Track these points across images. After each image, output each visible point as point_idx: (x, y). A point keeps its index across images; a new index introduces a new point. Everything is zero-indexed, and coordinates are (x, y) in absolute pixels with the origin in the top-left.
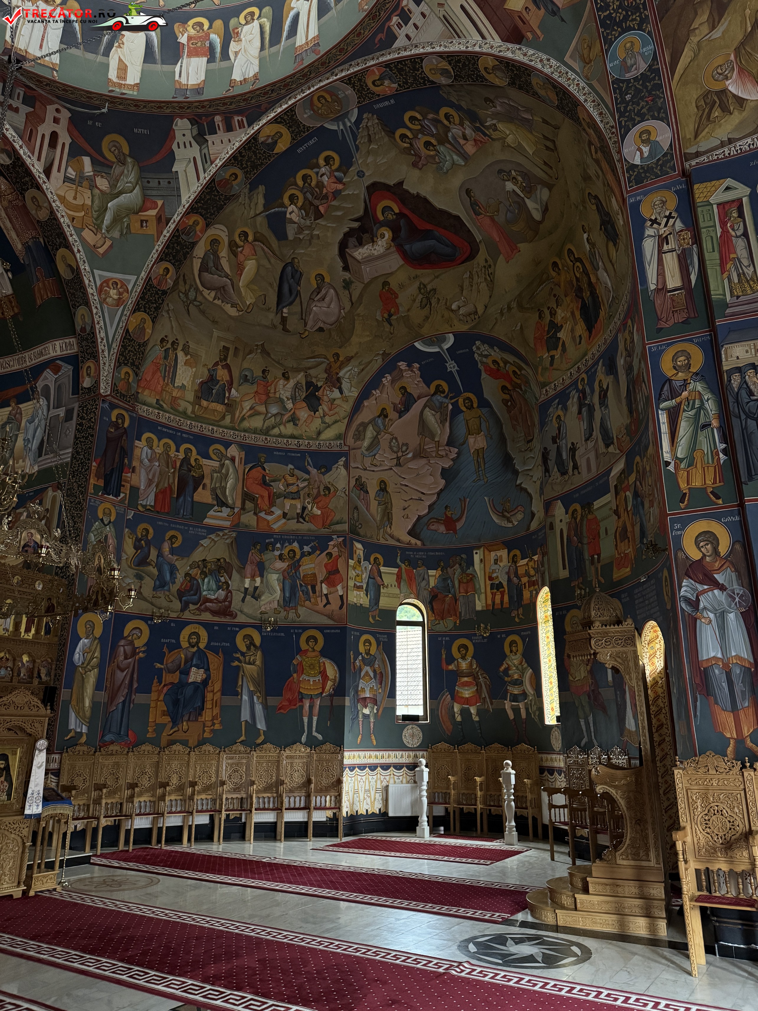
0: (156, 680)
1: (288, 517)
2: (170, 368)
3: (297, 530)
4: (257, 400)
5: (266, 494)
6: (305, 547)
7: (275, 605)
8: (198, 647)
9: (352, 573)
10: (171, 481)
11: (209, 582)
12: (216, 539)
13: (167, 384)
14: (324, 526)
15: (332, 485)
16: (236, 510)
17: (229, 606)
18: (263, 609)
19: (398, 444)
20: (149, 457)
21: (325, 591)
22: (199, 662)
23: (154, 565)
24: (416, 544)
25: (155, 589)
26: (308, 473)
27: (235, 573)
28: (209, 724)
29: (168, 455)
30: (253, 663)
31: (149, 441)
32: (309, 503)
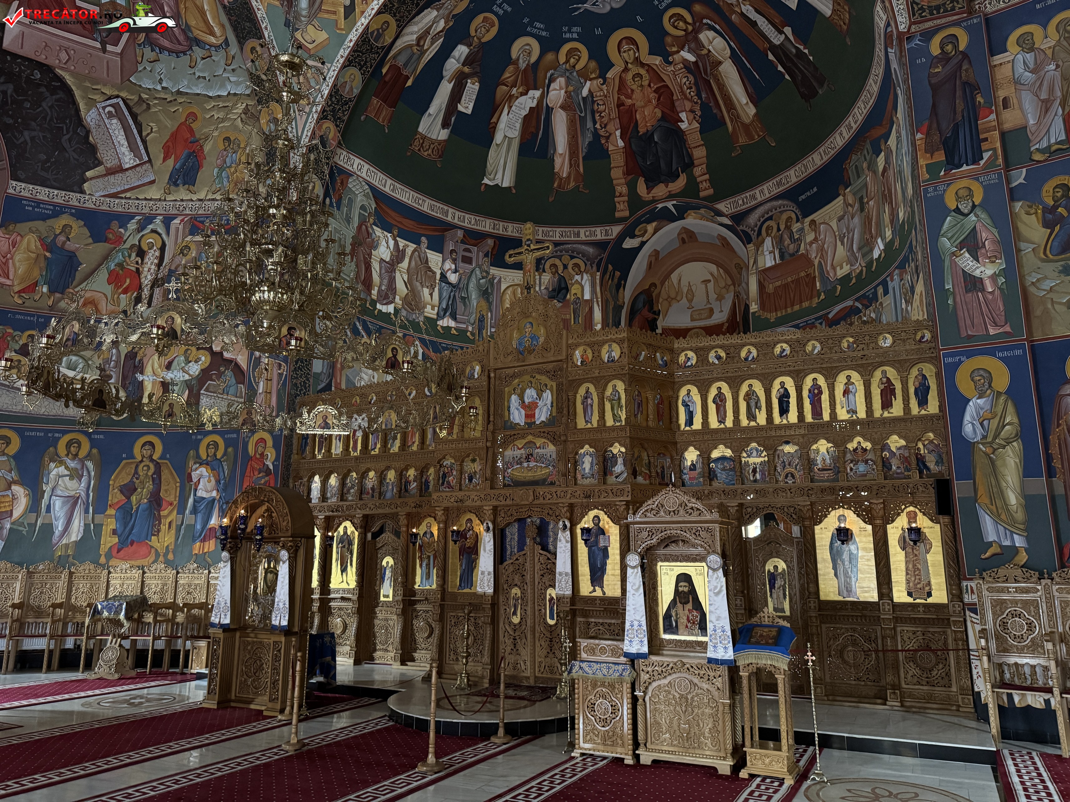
20: (1032, 66)
31: (1025, 41)
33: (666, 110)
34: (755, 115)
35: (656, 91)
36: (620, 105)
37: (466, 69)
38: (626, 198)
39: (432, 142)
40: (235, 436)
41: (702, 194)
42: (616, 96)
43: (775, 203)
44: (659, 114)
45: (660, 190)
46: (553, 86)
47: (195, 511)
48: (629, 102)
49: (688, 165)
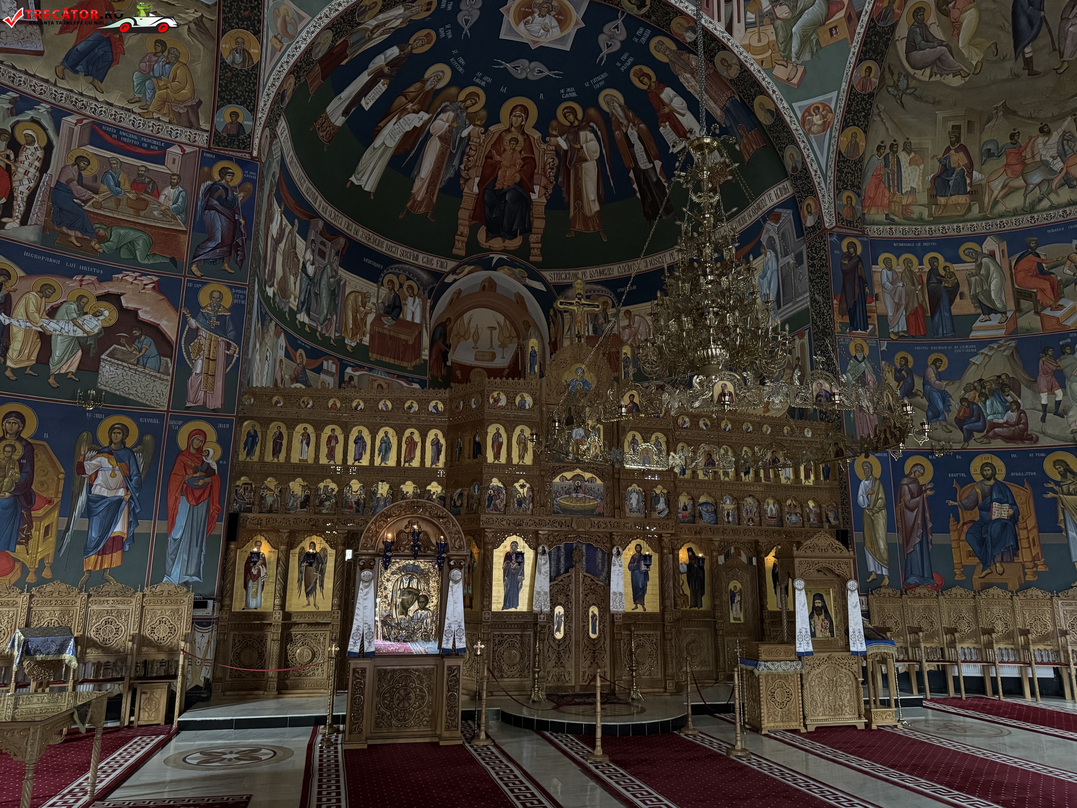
0: (952, 519)
2: (893, 175)
4: (1010, 174)
5: (1047, 286)
10: (920, 299)
11: (992, 404)
12: (990, 354)
13: (894, 194)
17: (1026, 429)
18: (1074, 427)
23: (922, 394)
27: (1024, 389)
28: (1030, 565)
29: (912, 272)
30: (1075, 494)
31: (887, 262)
33: (524, 178)
34: (597, 212)
35: (523, 159)
36: (489, 157)
37: (386, 70)
38: (466, 239)
39: (331, 124)
40: (156, 421)
41: (532, 258)
42: (489, 148)
43: (595, 287)
44: (518, 179)
45: (497, 243)
46: (442, 116)
47: (88, 512)
48: (498, 158)
49: (527, 230)
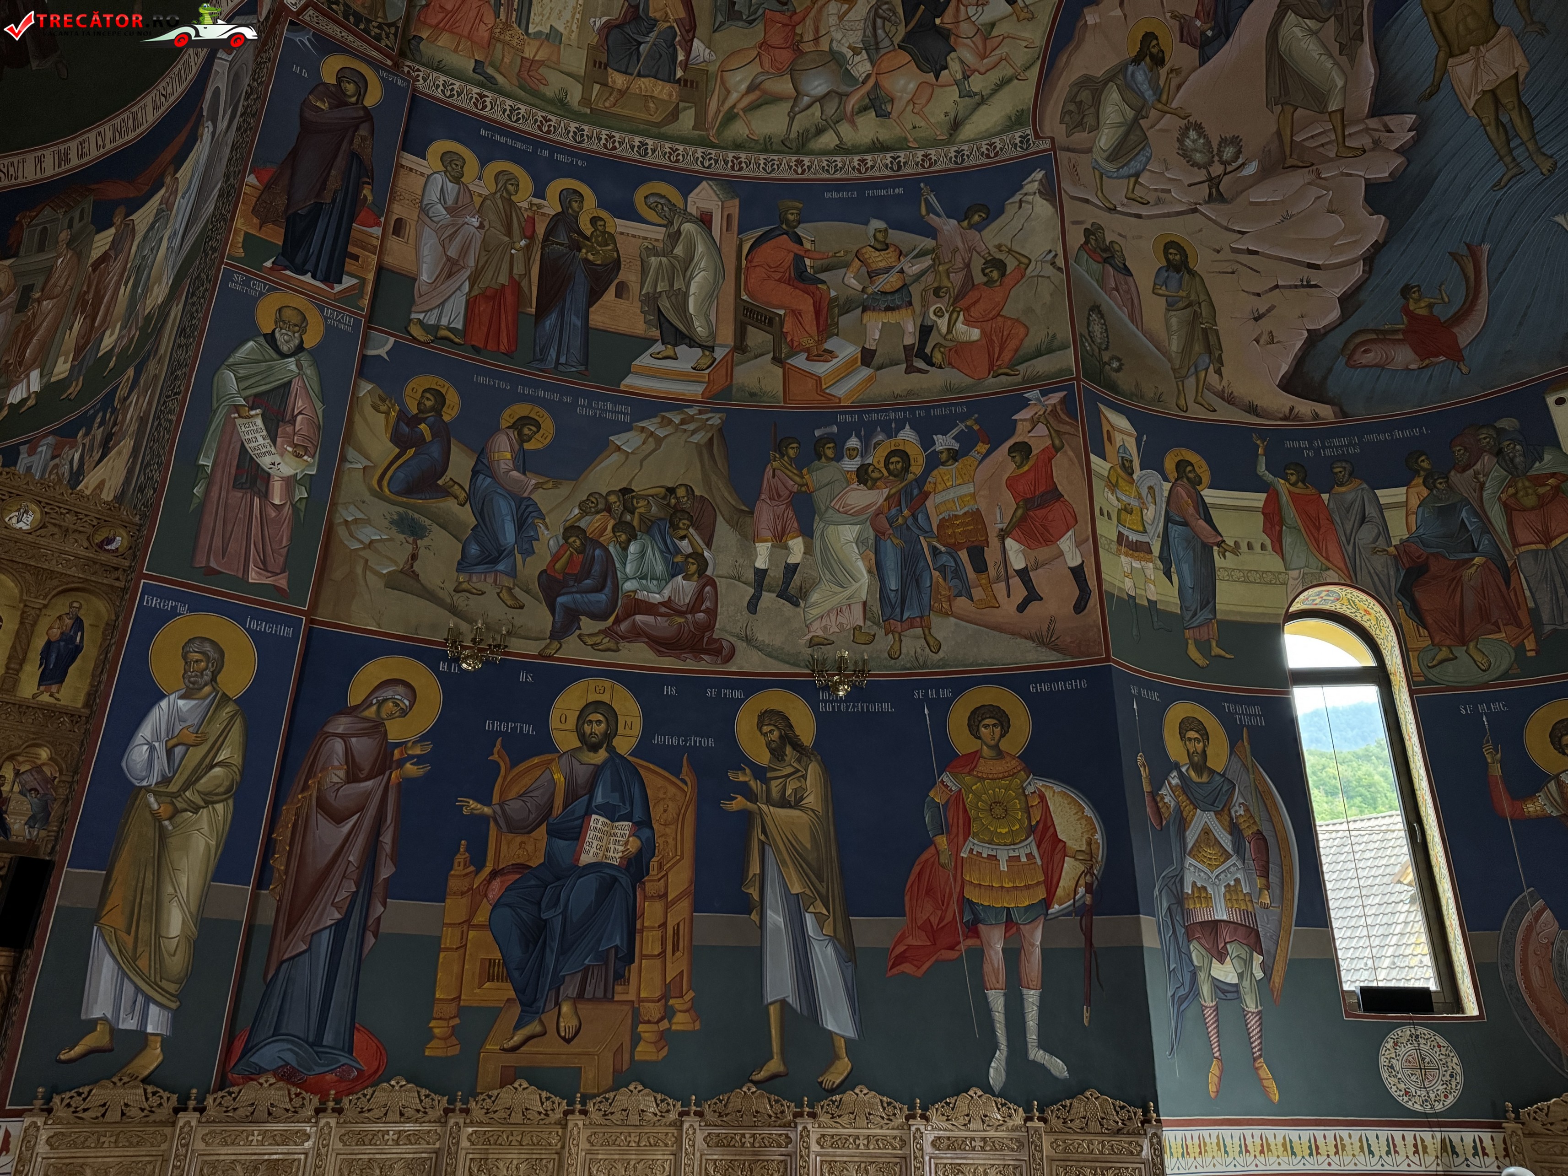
0: (462, 857)
1: (877, 360)
3: (910, 393)
4: (767, 65)
5: (806, 305)
6: (939, 439)
7: (857, 617)
8: (611, 750)
9: (1106, 499)
10: (518, 269)
11: (642, 554)
12: (661, 433)
13: (507, 26)
14: (993, 369)
15: (1010, 251)
16: (720, 353)
17: (710, 626)
18: (817, 630)
19: (1208, 142)
20: (450, 202)
21: (1018, 562)
22: (615, 799)
23: (462, 496)
24: (1316, 416)
25: (463, 565)
26: (931, 232)
27: (722, 528)
28: (653, 1010)
29: (511, 204)
30: (796, 803)
31: (451, 162)
32: (939, 313)
